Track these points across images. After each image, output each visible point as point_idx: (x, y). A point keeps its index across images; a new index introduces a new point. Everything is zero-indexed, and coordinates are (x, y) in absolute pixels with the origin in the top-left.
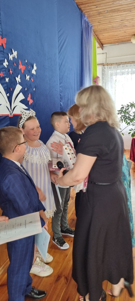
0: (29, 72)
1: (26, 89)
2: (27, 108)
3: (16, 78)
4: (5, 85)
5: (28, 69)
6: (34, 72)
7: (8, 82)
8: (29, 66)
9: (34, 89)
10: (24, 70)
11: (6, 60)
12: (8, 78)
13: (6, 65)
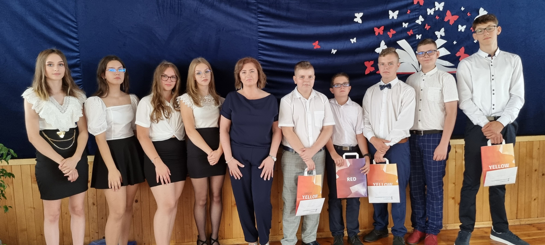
0: (467, 20)
1: (455, 43)
2: (452, 65)
4: (415, 42)
5: (465, 18)
7: (420, 38)
11: (421, 17)
12: (421, 35)
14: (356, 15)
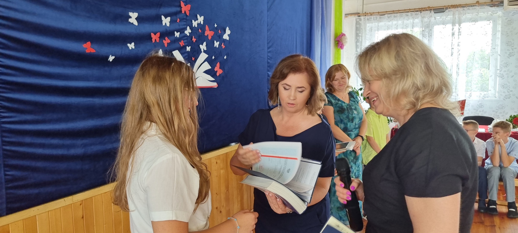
0: (219, 38)
1: (213, 58)
2: (213, 79)
3: (201, 46)
4: (186, 54)
5: (218, 35)
6: (226, 37)
7: (189, 51)
8: (219, 31)
9: (225, 57)
10: (212, 36)
11: (188, 28)
12: (190, 47)
13: (189, 33)
14: (131, 14)
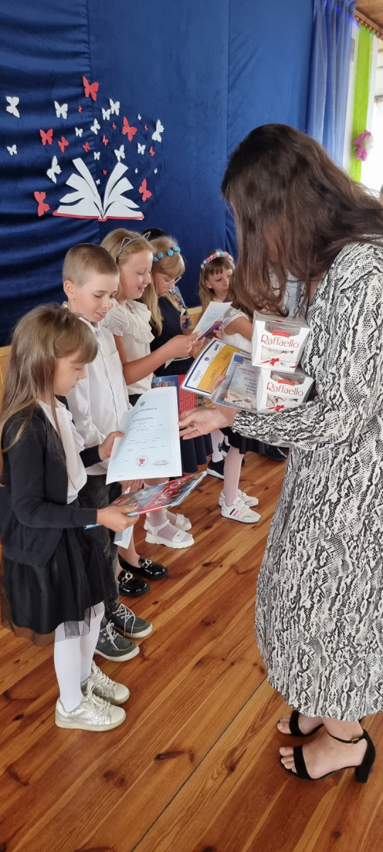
0: (146, 138)
1: (136, 171)
2: (136, 206)
3: (116, 151)
4: (93, 165)
5: (144, 133)
6: (156, 137)
7: (98, 159)
8: (145, 127)
9: (156, 171)
10: (134, 134)
11: (96, 122)
12: (99, 153)
13: (97, 129)
14: (9, 99)
